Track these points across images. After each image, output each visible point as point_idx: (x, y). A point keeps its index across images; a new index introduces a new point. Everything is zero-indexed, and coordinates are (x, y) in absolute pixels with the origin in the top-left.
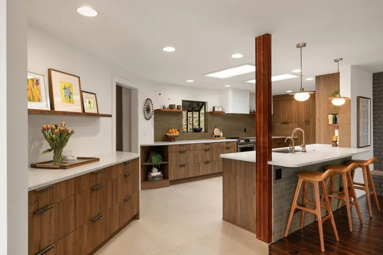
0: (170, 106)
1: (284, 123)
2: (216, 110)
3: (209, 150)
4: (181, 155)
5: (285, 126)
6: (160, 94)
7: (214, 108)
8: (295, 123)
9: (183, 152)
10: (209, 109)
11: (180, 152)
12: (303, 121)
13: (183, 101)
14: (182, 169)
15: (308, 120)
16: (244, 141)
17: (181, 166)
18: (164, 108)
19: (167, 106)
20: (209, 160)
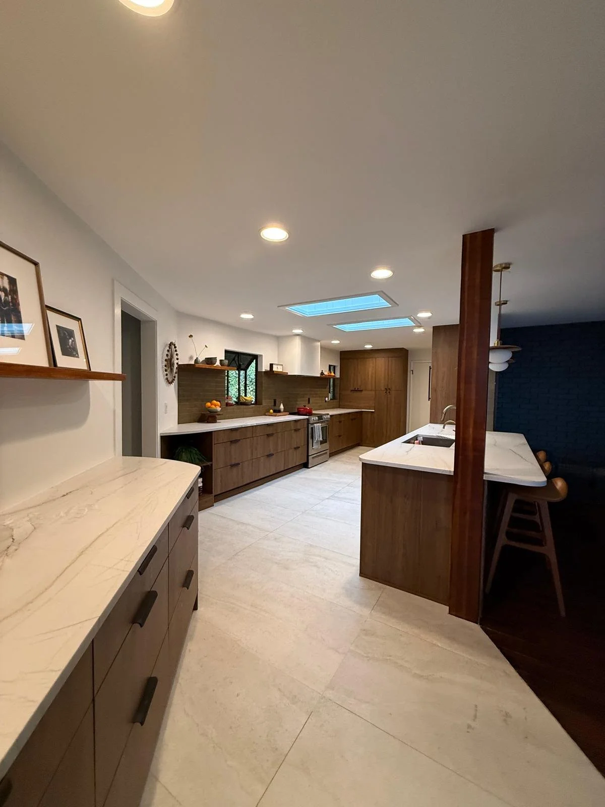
0: (207, 359)
1: (355, 390)
2: (275, 369)
3: (272, 435)
4: (233, 446)
5: (356, 394)
6: (191, 336)
7: (271, 365)
8: (371, 390)
9: (236, 441)
10: (265, 367)
11: (231, 442)
12: (383, 389)
13: (226, 352)
14: (235, 470)
15: (389, 387)
16: (317, 418)
17: (232, 466)
18: (196, 361)
19: (201, 359)
20: (272, 452)
